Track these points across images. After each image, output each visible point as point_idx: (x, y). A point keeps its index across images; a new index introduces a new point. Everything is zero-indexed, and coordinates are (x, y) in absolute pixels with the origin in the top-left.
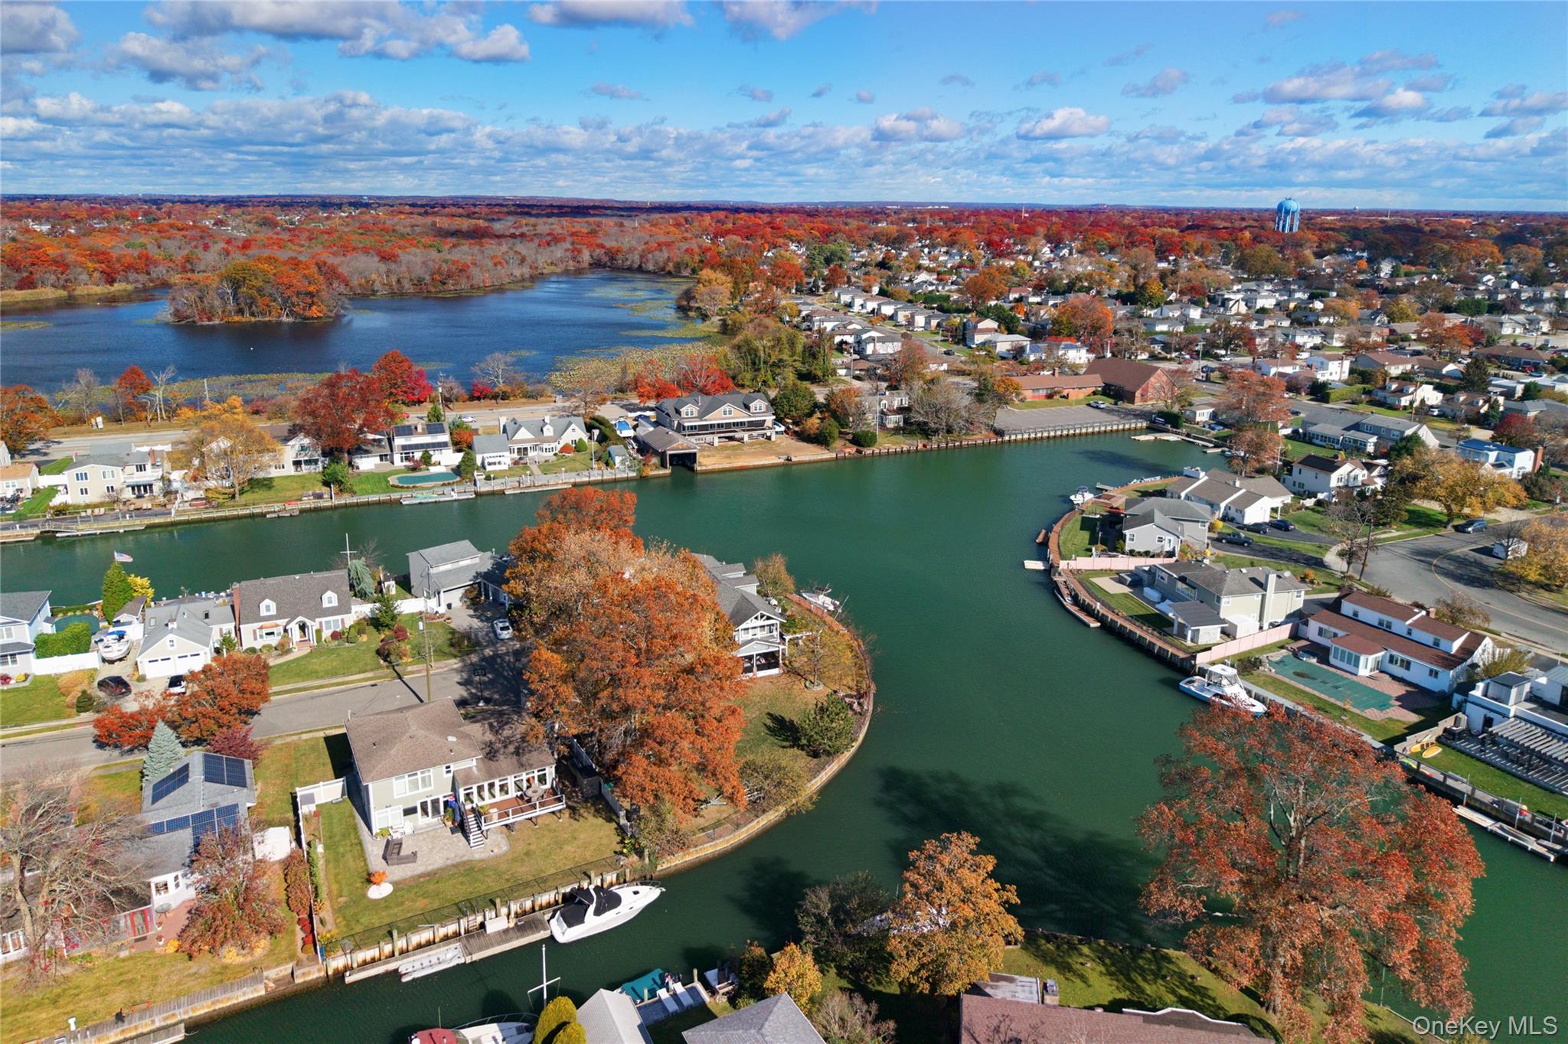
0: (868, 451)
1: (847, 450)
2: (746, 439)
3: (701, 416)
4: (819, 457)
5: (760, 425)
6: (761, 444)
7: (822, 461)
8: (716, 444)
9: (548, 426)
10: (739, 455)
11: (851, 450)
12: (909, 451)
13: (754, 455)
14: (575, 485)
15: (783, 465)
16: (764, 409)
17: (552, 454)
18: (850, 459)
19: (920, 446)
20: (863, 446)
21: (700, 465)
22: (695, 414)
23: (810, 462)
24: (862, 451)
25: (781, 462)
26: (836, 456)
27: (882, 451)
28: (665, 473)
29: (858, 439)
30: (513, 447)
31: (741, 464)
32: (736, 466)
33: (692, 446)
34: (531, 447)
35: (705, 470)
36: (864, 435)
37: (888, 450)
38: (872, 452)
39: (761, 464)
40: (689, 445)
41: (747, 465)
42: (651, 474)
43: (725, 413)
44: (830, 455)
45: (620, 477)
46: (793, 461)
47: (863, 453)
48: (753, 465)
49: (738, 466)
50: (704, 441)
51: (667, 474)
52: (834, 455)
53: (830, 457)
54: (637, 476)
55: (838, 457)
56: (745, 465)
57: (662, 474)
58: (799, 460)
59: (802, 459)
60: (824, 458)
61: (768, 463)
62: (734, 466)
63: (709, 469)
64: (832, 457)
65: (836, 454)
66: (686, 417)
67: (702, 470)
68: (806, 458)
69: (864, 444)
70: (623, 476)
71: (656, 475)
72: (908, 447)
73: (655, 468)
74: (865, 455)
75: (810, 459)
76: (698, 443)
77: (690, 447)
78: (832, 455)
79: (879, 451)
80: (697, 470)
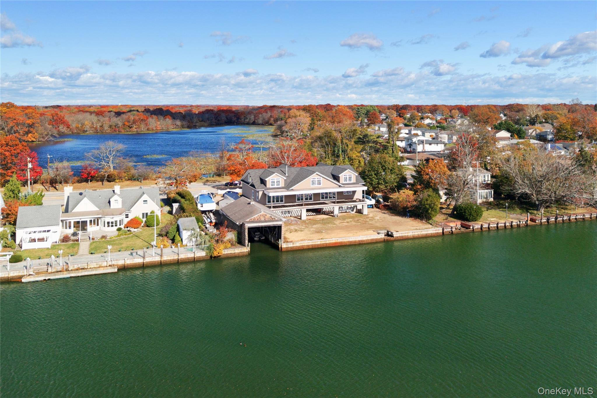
0: (476, 226)
1: (452, 225)
2: (336, 212)
3: (288, 186)
4: (424, 232)
5: (348, 197)
6: (352, 217)
7: (426, 237)
8: (304, 217)
9: (116, 197)
10: (332, 229)
11: (455, 225)
12: (518, 226)
13: (347, 229)
14: (123, 269)
15: (384, 241)
16: (353, 180)
17: (115, 228)
18: (457, 234)
20: (468, 220)
21: (286, 242)
22: (282, 184)
23: (414, 238)
24: (470, 226)
25: (381, 238)
26: (442, 231)
27: (491, 226)
28: (241, 251)
29: (462, 212)
30: (68, 221)
31: (335, 240)
32: (328, 243)
33: (276, 219)
34: (91, 221)
35: (292, 247)
36: (470, 210)
37: (498, 224)
38: (480, 227)
39: (358, 240)
40: (273, 217)
41: (342, 242)
42: (224, 253)
43: (313, 183)
44: (435, 230)
45: (184, 257)
46: (394, 236)
47: (471, 227)
48: (349, 241)
49: (331, 243)
50: (291, 213)
51: (244, 253)
52: (439, 230)
53: (434, 232)
54: (206, 256)
55: (444, 232)
56: (339, 242)
57: (238, 253)
58: (401, 235)
59: (405, 235)
60: (431, 233)
61: (367, 239)
62: (326, 243)
63: (296, 245)
64: (436, 232)
65: (442, 229)
66: (271, 187)
67: (289, 247)
68: (410, 233)
69: (470, 218)
70: (189, 257)
71: (229, 255)
72: (516, 221)
73: (230, 245)
74: (473, 230)
75: (413, 234)
76: (284, 215)
77: (273, 219)
78: (437, 230)
79: (487, 226)
80: (282, 247)
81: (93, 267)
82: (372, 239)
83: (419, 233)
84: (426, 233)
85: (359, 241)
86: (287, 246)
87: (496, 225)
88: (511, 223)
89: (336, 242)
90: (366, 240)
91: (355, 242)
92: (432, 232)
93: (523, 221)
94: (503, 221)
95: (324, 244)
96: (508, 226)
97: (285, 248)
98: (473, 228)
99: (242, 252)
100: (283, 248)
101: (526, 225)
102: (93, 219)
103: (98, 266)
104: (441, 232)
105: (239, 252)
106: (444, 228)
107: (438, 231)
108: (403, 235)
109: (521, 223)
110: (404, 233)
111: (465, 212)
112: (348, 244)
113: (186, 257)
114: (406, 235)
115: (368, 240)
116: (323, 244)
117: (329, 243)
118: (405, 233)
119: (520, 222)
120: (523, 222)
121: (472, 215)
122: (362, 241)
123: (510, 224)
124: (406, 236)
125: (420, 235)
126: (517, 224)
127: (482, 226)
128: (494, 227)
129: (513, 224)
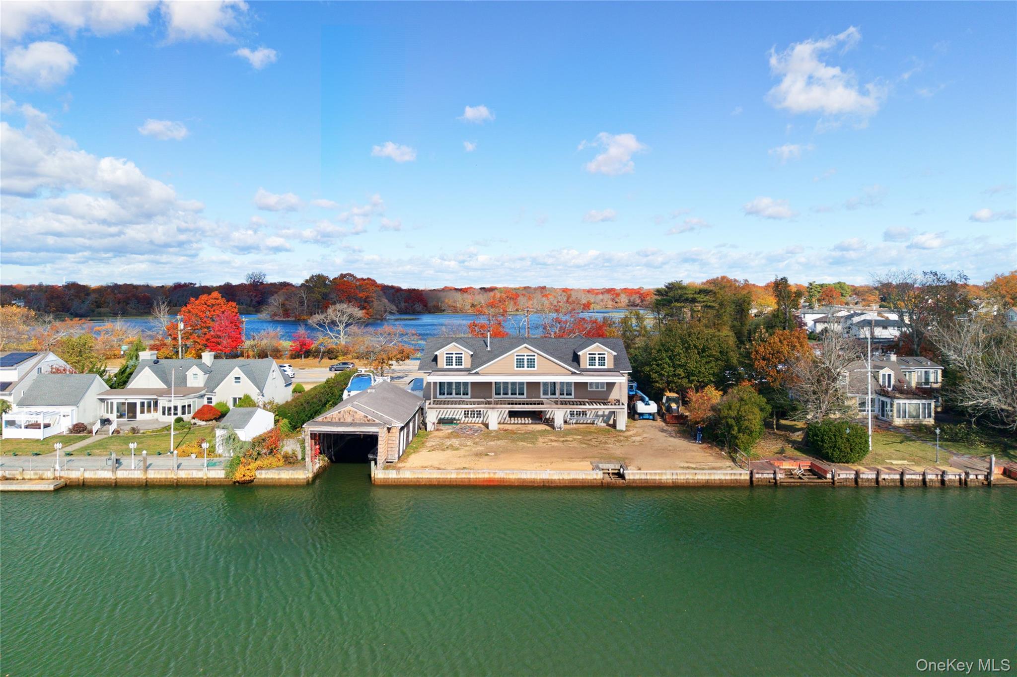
0: (844, 473)
1: (786, 465)
2: (559, 419)
3: (472, 367)
4: (702, 476)
7: (709, 485)
8: (493, 425)
9: (194, 369)
11: (796, 466)
12: (963, 484)
15: (602, 486)
16: (609, 364)
18: (789, 487)
19: (997, 474)
20: (829, 459)
22: (466, 363)
24: (826, 472)
25: (595, 479)
26: (748, 477)
27: (883, 476)
28: (293, 477)
29: (817, 441)
30: (109, 401)
31: (489, 473)
32: (473, 478)
33: (377, 421)
34: (142, 404)
35: (395, 479)
36: (835, 436)
37: (902, 474)
38: (853, 476)
39: (540, 479)
40: (369, 417)
41: (504, 478)
42: (258, 476)
43: (520, 363)
44: (731, 474)
45: (186, 477)
46: (627, 477)
47: (829, 476)
48: (519, 479)
49: (479, 478)
50: (484, 417)
51: (299, 481)
52: (741, 474)
53: (728, 477)
54: (226, 478)
55: (754, 479)
56: (498, 478)
57: (287, 479)
58: (643, 477)
59: (653, 477)
60: (720, 480)
61: (561, 478)
62: (469, 478)
63: (405, 477)
64: (733, 477)
65: (748, 472)
66: (445, 367)
67: (389, 479)
68: (665, 474)
69: (832, 454)
70: (194, 477)
71: (269, 481)
72: (958, 471)
73: (281, 463)
74: (833, 483)
75: (675, 477)
76: (471, 419)
77: (371, 422)
78: (735, 474)
79: (874, 476)
80: (376, 477)
81: (28, 477)
82: (573, 479)
83: (690, 477)
84: (707, 477)
85: (543, 481)
86: (386, 477)
87: (898, 477)
88: (942, 476)
89: (490, 478)
90: (559, 479)
91: (533, 481)
92: (723, 477)
93: (979, 472)
94: (920, 469)
95: (464, 478)
96: (931, 480)
97: (381, 479)
98: (833, 478)
99: (294, 479)
100: (378, 479)
101: (985, 483)
102: (146, 401)
103: (37, 477)
104: (746, 480)
105: (288, 477)
106: (755, 471)
107: (738, 477)
108: (648, 477)
109: (972, 477)
110: (651, 474)
111: (823, 441)
112: (516, 484)
113: (189, 477)
114: (657, 477)
115: (563, 479)
116: (462, 478)
117: (476, 478)
118: (656, 473)
119: (967, 474)
120: (977, 476)
121: (839, 448)
122: (548, 481)
123: (939, 477)
124: (655, 480)
125: (691, 481)
126: (960, 479)
127: (857, 474)
128: (893, 480)
129: (946, 479)
